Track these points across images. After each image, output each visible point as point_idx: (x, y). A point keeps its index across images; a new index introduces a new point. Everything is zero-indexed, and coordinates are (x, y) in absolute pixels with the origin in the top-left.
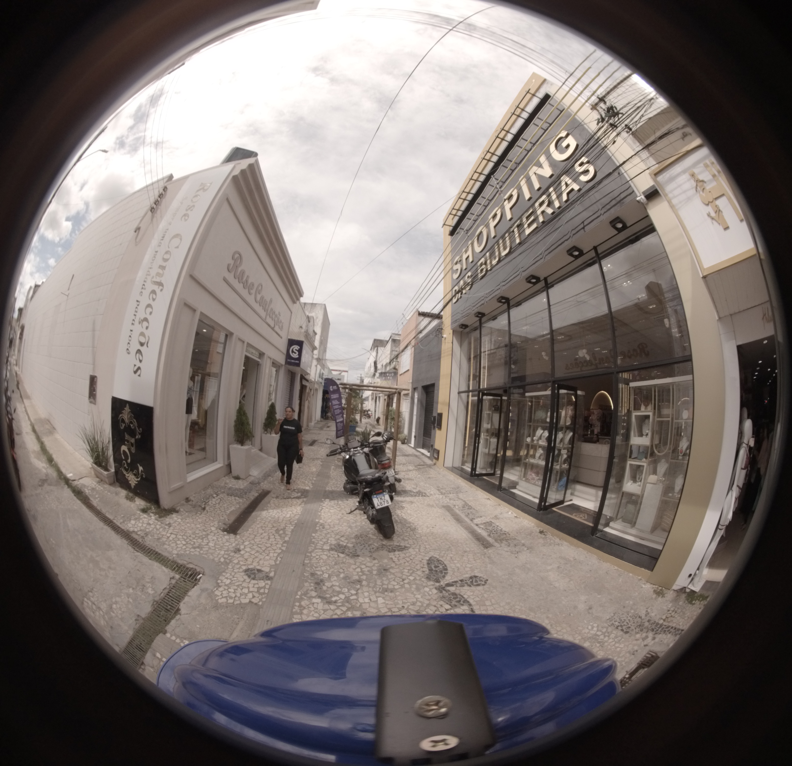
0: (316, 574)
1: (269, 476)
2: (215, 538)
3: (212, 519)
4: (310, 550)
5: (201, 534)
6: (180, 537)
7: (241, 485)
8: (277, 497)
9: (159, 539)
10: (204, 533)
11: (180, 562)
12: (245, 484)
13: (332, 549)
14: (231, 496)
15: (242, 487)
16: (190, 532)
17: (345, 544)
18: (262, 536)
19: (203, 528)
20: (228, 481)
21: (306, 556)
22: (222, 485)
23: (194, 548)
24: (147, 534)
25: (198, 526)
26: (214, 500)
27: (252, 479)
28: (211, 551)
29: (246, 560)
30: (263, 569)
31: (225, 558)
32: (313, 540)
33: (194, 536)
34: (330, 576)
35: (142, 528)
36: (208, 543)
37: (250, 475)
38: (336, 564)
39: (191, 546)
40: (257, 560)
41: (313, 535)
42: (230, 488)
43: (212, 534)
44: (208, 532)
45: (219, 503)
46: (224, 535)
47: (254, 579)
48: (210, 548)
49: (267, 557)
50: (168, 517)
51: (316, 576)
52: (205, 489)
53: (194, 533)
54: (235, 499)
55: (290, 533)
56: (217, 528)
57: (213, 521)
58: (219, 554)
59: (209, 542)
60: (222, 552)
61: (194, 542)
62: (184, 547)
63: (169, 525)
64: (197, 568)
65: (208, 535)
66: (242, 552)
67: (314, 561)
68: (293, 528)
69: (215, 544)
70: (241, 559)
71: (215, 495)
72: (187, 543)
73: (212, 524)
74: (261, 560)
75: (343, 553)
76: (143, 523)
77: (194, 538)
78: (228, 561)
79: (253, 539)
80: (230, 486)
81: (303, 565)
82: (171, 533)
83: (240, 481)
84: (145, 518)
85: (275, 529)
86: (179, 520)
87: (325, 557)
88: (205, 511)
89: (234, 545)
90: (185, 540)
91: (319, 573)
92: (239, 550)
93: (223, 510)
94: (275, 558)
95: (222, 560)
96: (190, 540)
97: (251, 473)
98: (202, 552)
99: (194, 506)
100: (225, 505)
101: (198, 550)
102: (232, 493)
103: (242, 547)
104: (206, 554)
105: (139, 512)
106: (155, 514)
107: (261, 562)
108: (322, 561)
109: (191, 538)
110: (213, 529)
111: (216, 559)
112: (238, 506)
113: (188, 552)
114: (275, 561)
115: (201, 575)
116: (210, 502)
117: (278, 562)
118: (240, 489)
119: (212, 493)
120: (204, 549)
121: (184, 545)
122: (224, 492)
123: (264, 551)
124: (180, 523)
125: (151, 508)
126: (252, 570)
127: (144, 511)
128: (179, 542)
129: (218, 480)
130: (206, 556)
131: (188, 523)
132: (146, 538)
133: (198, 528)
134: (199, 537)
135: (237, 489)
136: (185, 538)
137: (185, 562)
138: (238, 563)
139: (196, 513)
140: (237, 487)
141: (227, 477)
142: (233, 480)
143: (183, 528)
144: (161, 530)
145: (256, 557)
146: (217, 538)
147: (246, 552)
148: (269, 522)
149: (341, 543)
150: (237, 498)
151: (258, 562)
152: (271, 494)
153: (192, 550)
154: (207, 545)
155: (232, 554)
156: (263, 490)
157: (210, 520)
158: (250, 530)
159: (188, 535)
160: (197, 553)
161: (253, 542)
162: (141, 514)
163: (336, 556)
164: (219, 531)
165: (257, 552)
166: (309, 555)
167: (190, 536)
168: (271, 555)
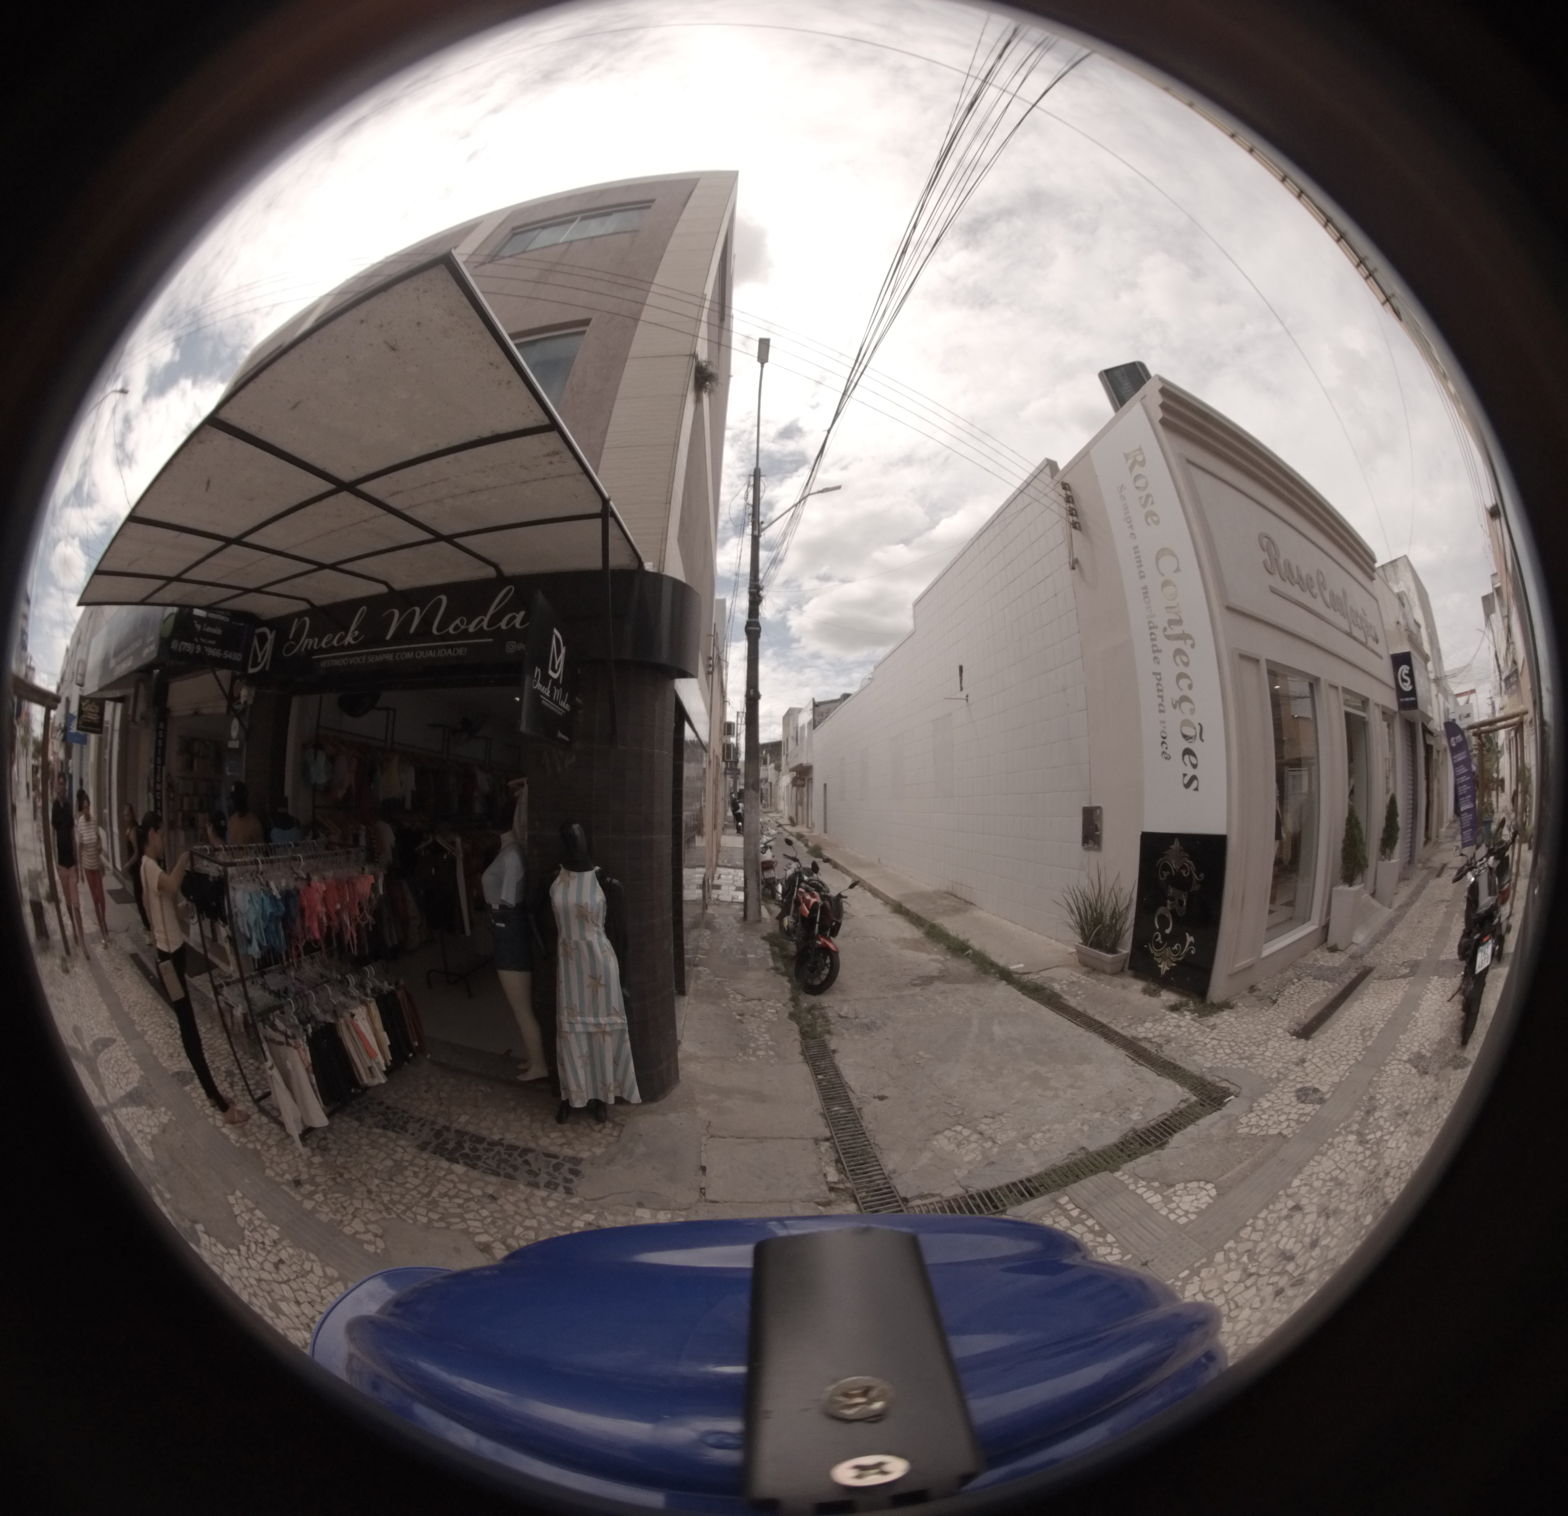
0: (1375, 1099)
2: (1277, 1045)
5: (1259, 1039)
6: (1226, 1043)
7: (1337, 960)
9: (1190, 1046)
10: (1264, 1037)
11: (1210, 1079)
12: (1343, 960)
13: (1409, 1060)
14: (1319, 979)
15: (1337, 965)
19: (1266, 1029)
20: (1319, 956)
21: (1378, 1070)
22: (1310, 962)
23: (1241, 1059)
24: (1168, 1041)
25: (1259, 1027)
26: (1292, 987)
28: (1264, 1063)
31: (1279, 1073)
32: (1397, 1045)
35: (1165, 1035)
36: (1264, 1051)
41: (1401, 1036)
42: (1320, 968)
43: (1276, 1039)
44: (1270, 1036)
45: (1299, 992)
46: (1293, 1040)
48: (1264, 1059)
50: (1215, 1015)
51: (1373, 1101)
53: (1248, 1038)
54: (1324, 985)
55: (1376, 1035)
56: (1284, 1030)
57: (1283, 1020)
58: (1274, 1067)
59: (1267, 1050)
60: (1279, 1065)
61: (1244, 1051)
62: (1225, 1058)
63: (1213, 1027)
64: (1231, 1087)
65: (1269, 1039)
67: (1384, 1078)
68: (1382, 1026)
69: (1274, 1054)
71: (1296, 980)
72: (1233, 1052)
73: (1279, 1025)
75: (1416, 1067)
76: (1167, 1025)
77: (1246, 1045)
78: (1281, 1077)
79: (1329, 1045)
80: (1321, 963)
81: (1370, 1083)
82: (1212, 1039)
83: (1337, 955)
84: (1172, 1018)
86: (1231, 1019)
87: (1396, 1073)
88: (1275, 1006)
89: (1300, 1053)
90: (1231, 1047)
91: (1378, 1097)
92: (1304, 1061)
93: (1302, 1003)
95: (1275, 1075)
96: (1240, 1048)
98: (1250, 1064)
99: (1261, 999)
100: (1307, 995)
102: (1321, 975)
104: (1255, 1068)
105: (1163, 1011)
106: (1194, 1012)
108: (1390, 1078)
110: (1279, 1031)
111: (1266, 1075)
112: (1324, 996)
113: (1228, 1065)
115: (1232, 1097)
116: (1287, 990)
118: (1334, 968)
119: (1292, 976)
120: (1255, 1061)
121: (1227, 1054)
122: (1310, 974)
124: (1231, 1024)
125: (1188, 1005)
127: (1174, 1008)
128: (1220, 1051)
130: (1252, 1070)
131: (1244, 1023)
132: (1165, 1047)
133: (1257, 1030)
134: (1254, 1043)
135: (1329, 968)
136: (1233, 1044)
137: (1217, 1079)
139: (1261, 1009)
140: (1330, 964)
141: (1318, 950)
142: (1327, 954)
143: (1234, 1030)
144: (1197, 1034)
146: (1282, 1044)
147: (1312, 1064)
149: (1423, 1050)
150: (1326, 983)
153: (1237, 1062)
154: (1262, 1054)
156: (1365, 967)
157: (1279, 1017)
158: (1329, 1032)
159: (1239, 1040)
160: (1243, 1067)
161: (1326, 1049)
162: (1167, 1012)
163: (1408, 1071)
164: (1287, 1034)
166: (1383, 1068)
167: (1241, 1042)
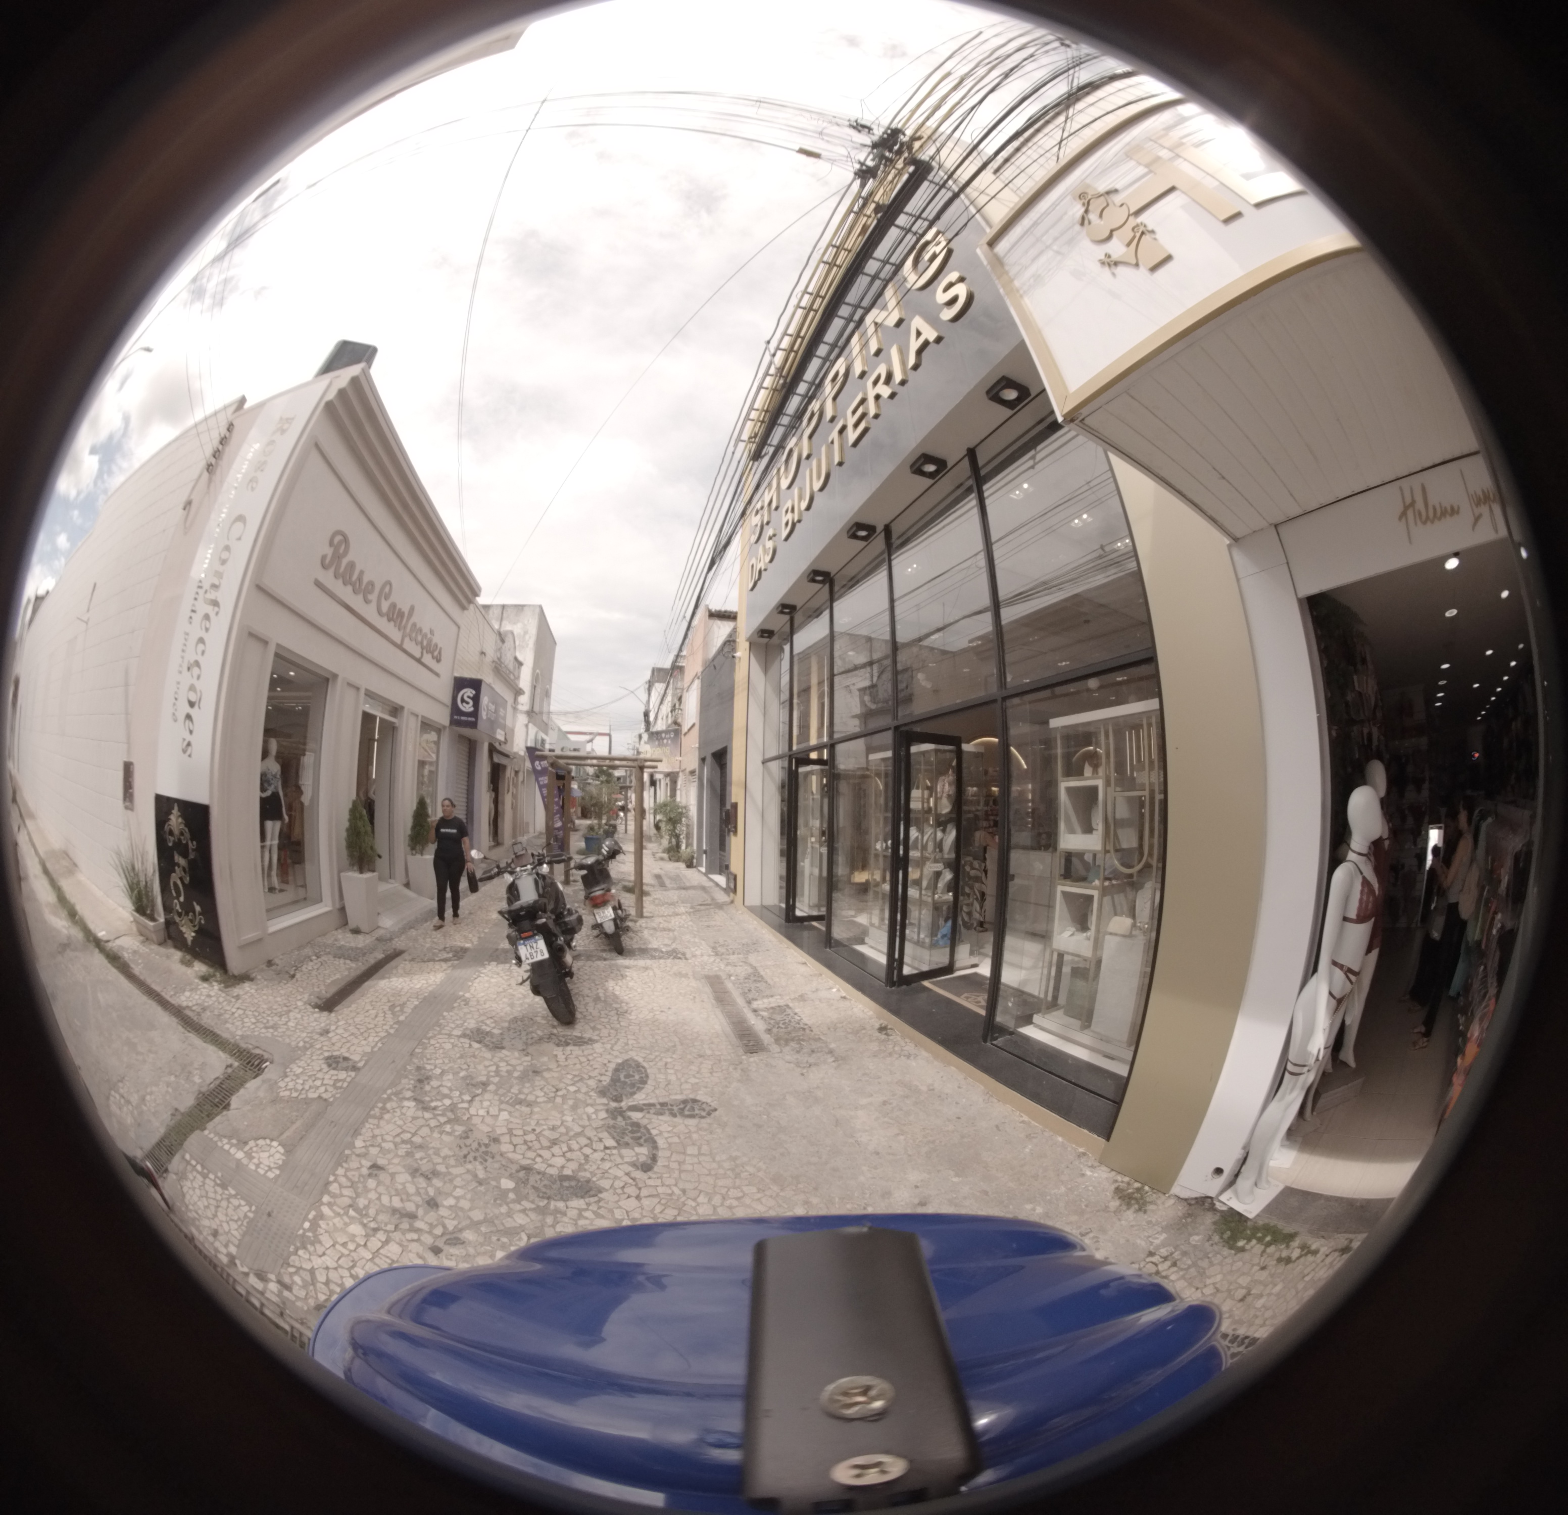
0: (424, 1068)
1: (411, 928)
2: (299, 1016)
3: (301, 990)
4: (430, 1034)
5: (280, 1010)
6: (250, 1013)
7: (361, 941)
8: (413, 960)
9: (220, 1015)
10: (285, 1009)
11: (243, 1045)
12: (367, 942)
13: (464, 1035)
14: (340, 958)
15: (360, 946)
16: (265, 1006)
17: (488, 1029)
18: (367, 1014)
19: (285, 1002)
20: (340, 937)
21: (420, 1043)
22: (330, 942)
23: (266, 1028)
24: (204, 1009)
25: (279, 999)
26: (311, 964)
27: (380, 932)
28: (288, 1033)
29: (333, 1044)
30: (352, 1057)
31: (305, 1042)
32: (442, 1021)
33: (269, 1012)
34: (443, 1073)
35: (200, 1002)
36: (287, 1022)
37: (378, 927)
38: (461, 1057)
39: (262, 1026)
40: (348, 1045)
41: (445, 1014)
42: (340, 948)
43: (297, 1011)
44: (291, 1008)
45: (318, 969)
46: (315, 1013)
47: (334, 1069)
48: (288, 1029)
49: (364, 1042)
50: (238, 987)
51: (423, 1071)
52: (300, 948)
53: (270, 1009)
54: (345, 964)
55: (410, 1011)
56: (305, 1003)
57: (303, 993)
58: (299, 1037)
59: (289, 1020)
60: (304, 1035)
61: (268, 1021)
62: (253, 1026)
63: (238, 997)
64: (264, 1054)
65: (290, 1011)
66: (330, 1035)
67: (430, 1050)
68: (417, 1003)
69: (297, 1024)
70: (326, 1043)
71: (314, 958)
72: (258, 1021)
73: (299, 997)
74: (353, 1045)
75: (479, 1042)
76: (201, 994)
77: (269, 1015)
78: (308, 1046)
79: (353, 1018)
80: (343, 943)
81: (411, 1054)
82: (238, 1008)
83: (360, 937)
84: (204, 988)
85: (390, 1004)
86: (253, 991)
87: (448, 1046)
88: (294, 980)
89: (323, 1025)
90: (255, 1017)
91: (428, 1067)
92: (327, 1032)
93: (321, 979)
94: (373, 1044)
95: (301, 1044)
96: (263, 1017)
97: (381, 924)
98: (276, 1033)
99: (279, 973)
100: (327, 972)
101: (271, 1030)
102: (342, 953)
103: (333, 1028)
104: (281, 1037)
105: (197, 981)
106: (220, 982)
107: (352, 1049)
108: (441, 1051)
109: (265, 1015)
110: (300, 1003)
111: (293, 1044)
112: (346, 973)
113: (256, 1033)
114: (373, 1048)
115: (268, 1063)
116: (305, 966)
117: (376, 1049)
118: (357, 948)
119: (310, 954)
120: (280, 1030)
121: (254, 1024)
122: (329, 953)
123: (362, 1034)
124: (252, 995)
125: (214, 976)
126: (336, 1057)
127: (205, 979)
128: (246, 1020)
129: (325, 935)
130: (280, 1039)
131: (264, 994)
132: (203, 1015)
133: (276, 1002)
134: (276, 1014)
135: (352, 949)
136: (256, 1014)
137: (250, 1047)
138: (321, 1049)
139: (280, 982)
140: (353, 945)
141: (340, 931)
142: (349, 935)
143: (256, 1001)
144: (225, 1003)
145: (348, 1042)
146: (302, 1016)
147: (337, 1034)
148: (385, 995)
149: (484, 1027)
150: (348, 962)
151: (349, 1048)
152: (405, 956)
153: (263, 1031)
154: (286, 1024)
155: (316, 1037)
156: (395, 950)
157: (298, 991)
158: (353, 1006)
159: (262, 1010)
160: (269, 1035)
161: (350, 1021)
162: (200, 982)
163: (467, 1045)
164: (308, 1007)
165: (352, 1034)
166: (426, 1041)
167: (264, 1012)
168: (371, 1039)
